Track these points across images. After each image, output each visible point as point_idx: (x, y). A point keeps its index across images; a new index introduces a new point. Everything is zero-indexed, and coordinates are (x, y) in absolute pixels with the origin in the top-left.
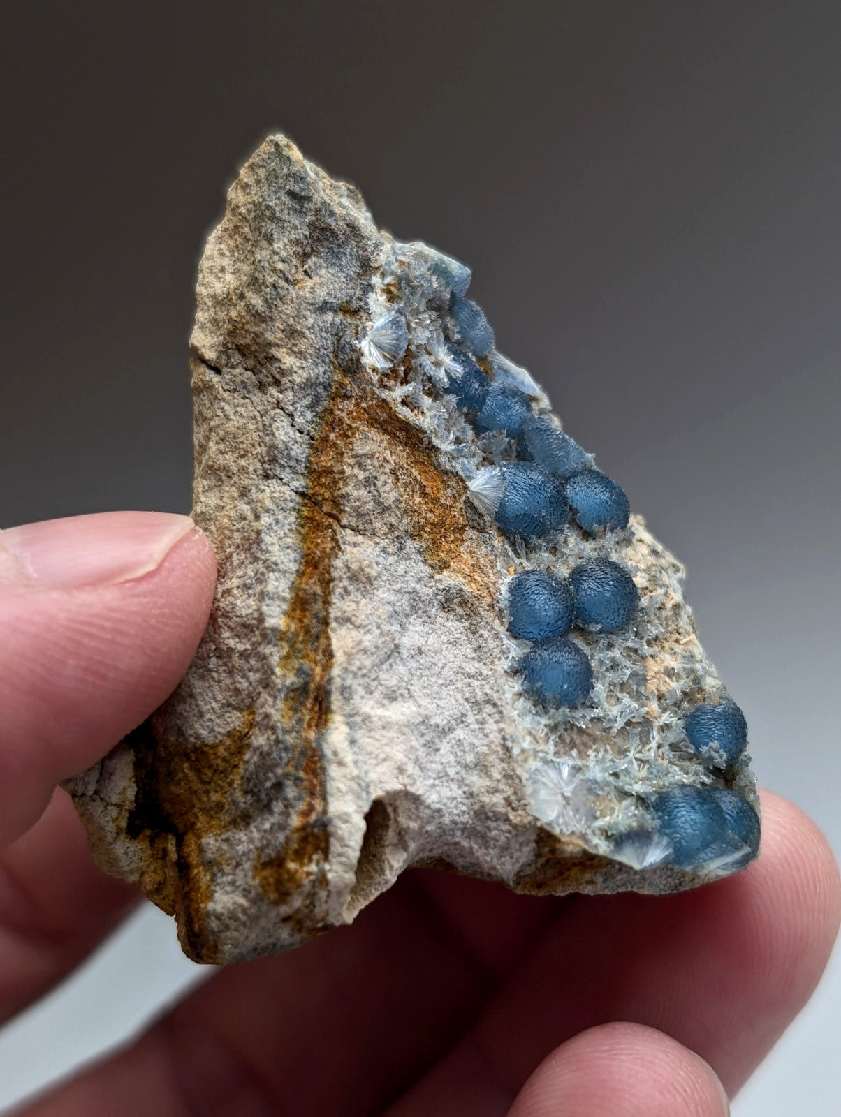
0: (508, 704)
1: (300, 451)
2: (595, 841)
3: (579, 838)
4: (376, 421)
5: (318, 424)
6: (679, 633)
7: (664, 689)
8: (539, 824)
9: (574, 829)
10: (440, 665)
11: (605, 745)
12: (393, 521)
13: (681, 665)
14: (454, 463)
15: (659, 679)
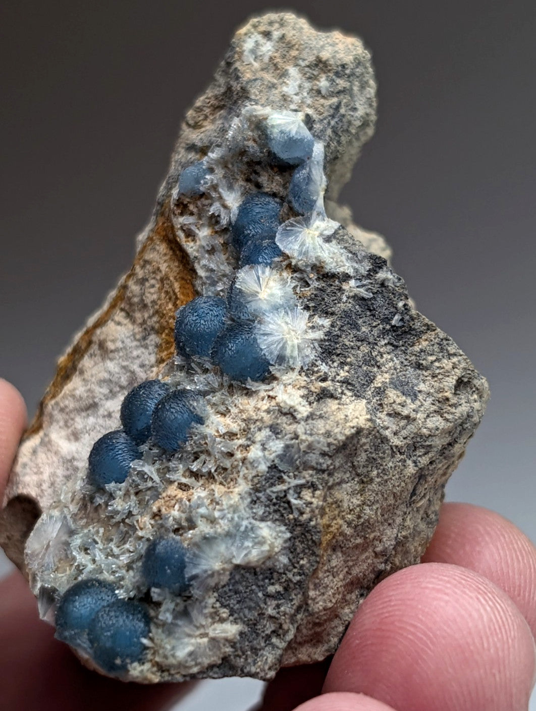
3: (32, 575)
9: (33, 567)
12: (146, 316)
15: (165, 502)
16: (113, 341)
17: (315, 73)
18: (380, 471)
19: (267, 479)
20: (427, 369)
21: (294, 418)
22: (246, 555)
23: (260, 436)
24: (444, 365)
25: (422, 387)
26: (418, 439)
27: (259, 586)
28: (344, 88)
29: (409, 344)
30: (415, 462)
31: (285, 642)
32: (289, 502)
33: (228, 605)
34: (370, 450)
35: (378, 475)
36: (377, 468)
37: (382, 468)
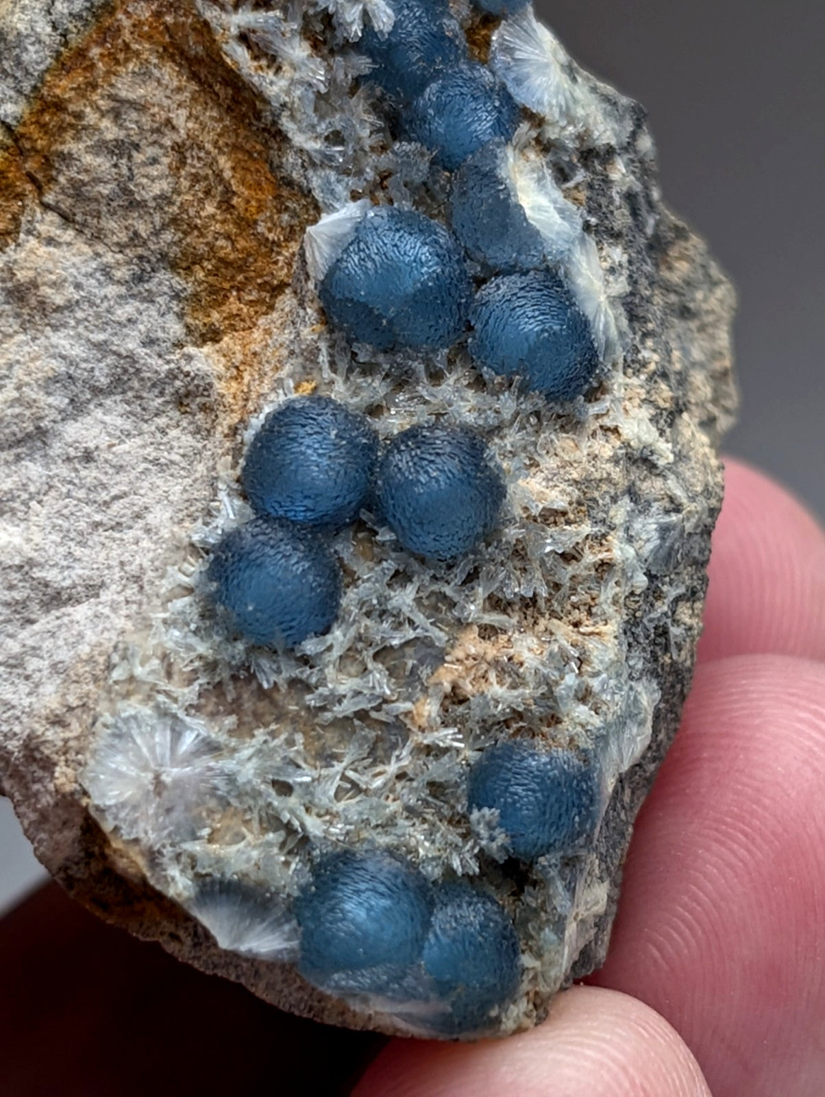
0: (158, 596)
1: (35, 56)
2: (174, 871)
3: (142, 853)
4: (182, 53)
5: (86, 24)
6: (590, 613)
7: (468, 688)
8: (84, 802)
9: (142, 835)
10: (114, 492)
11: (295, 730)
12: (143, 229)
13: (536, 663)
14: (310, 173)
15: (468, 669)
16: (57, 285)
19: (646, 598)
21: (653, 466)
23: (620, 512)
32: (668, 635)
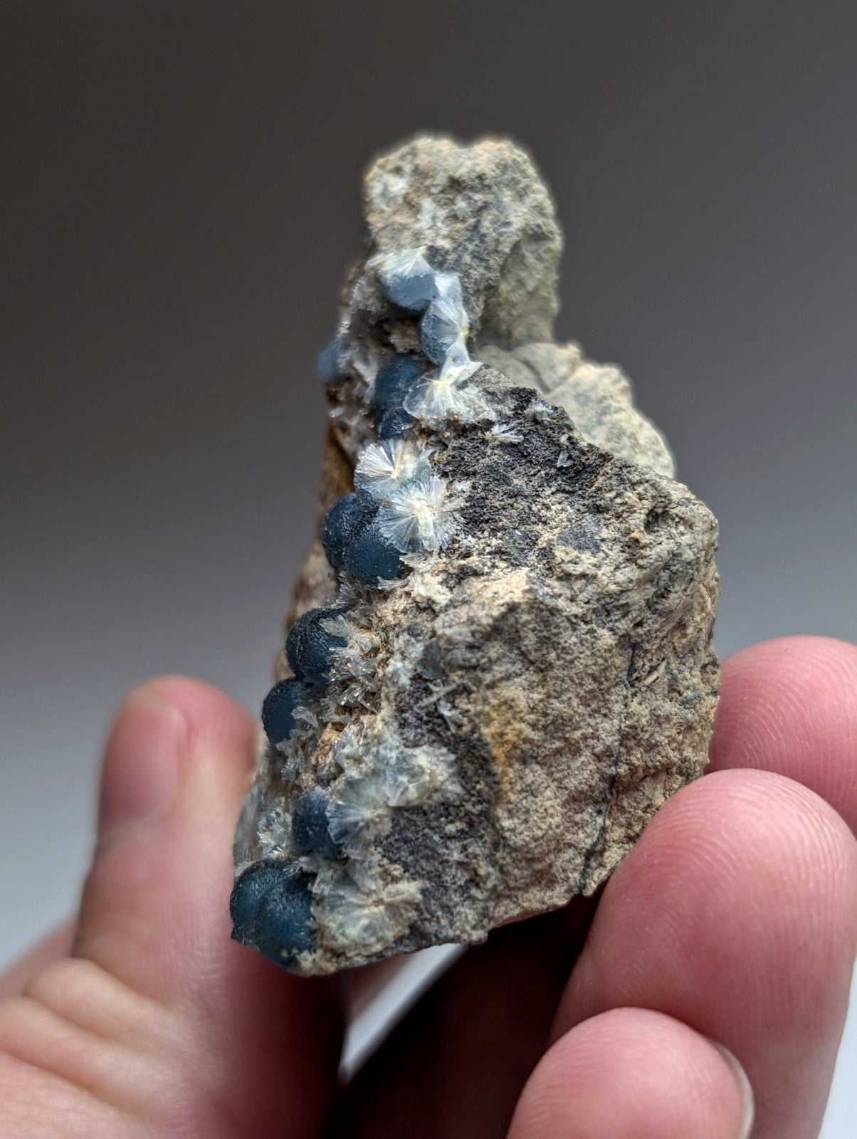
15: (322, 749)
17: (450, 196)
18: (559, 651)
19: (411, 694)
20: (606, 510)
21: (434, 611)
22: (403, 793)
24: (627, 499)
25: (605, 533)
26: (608, 600)
27: (432, 828)
28: (485, 202)
29: (587, 486)
30: (611, 630)
31: (487, 890)
32: (441, 717)
33: (399, 859)
34: (538, 628)
35: (558, 658)
36: (555, 649)
37: (560, 646)
